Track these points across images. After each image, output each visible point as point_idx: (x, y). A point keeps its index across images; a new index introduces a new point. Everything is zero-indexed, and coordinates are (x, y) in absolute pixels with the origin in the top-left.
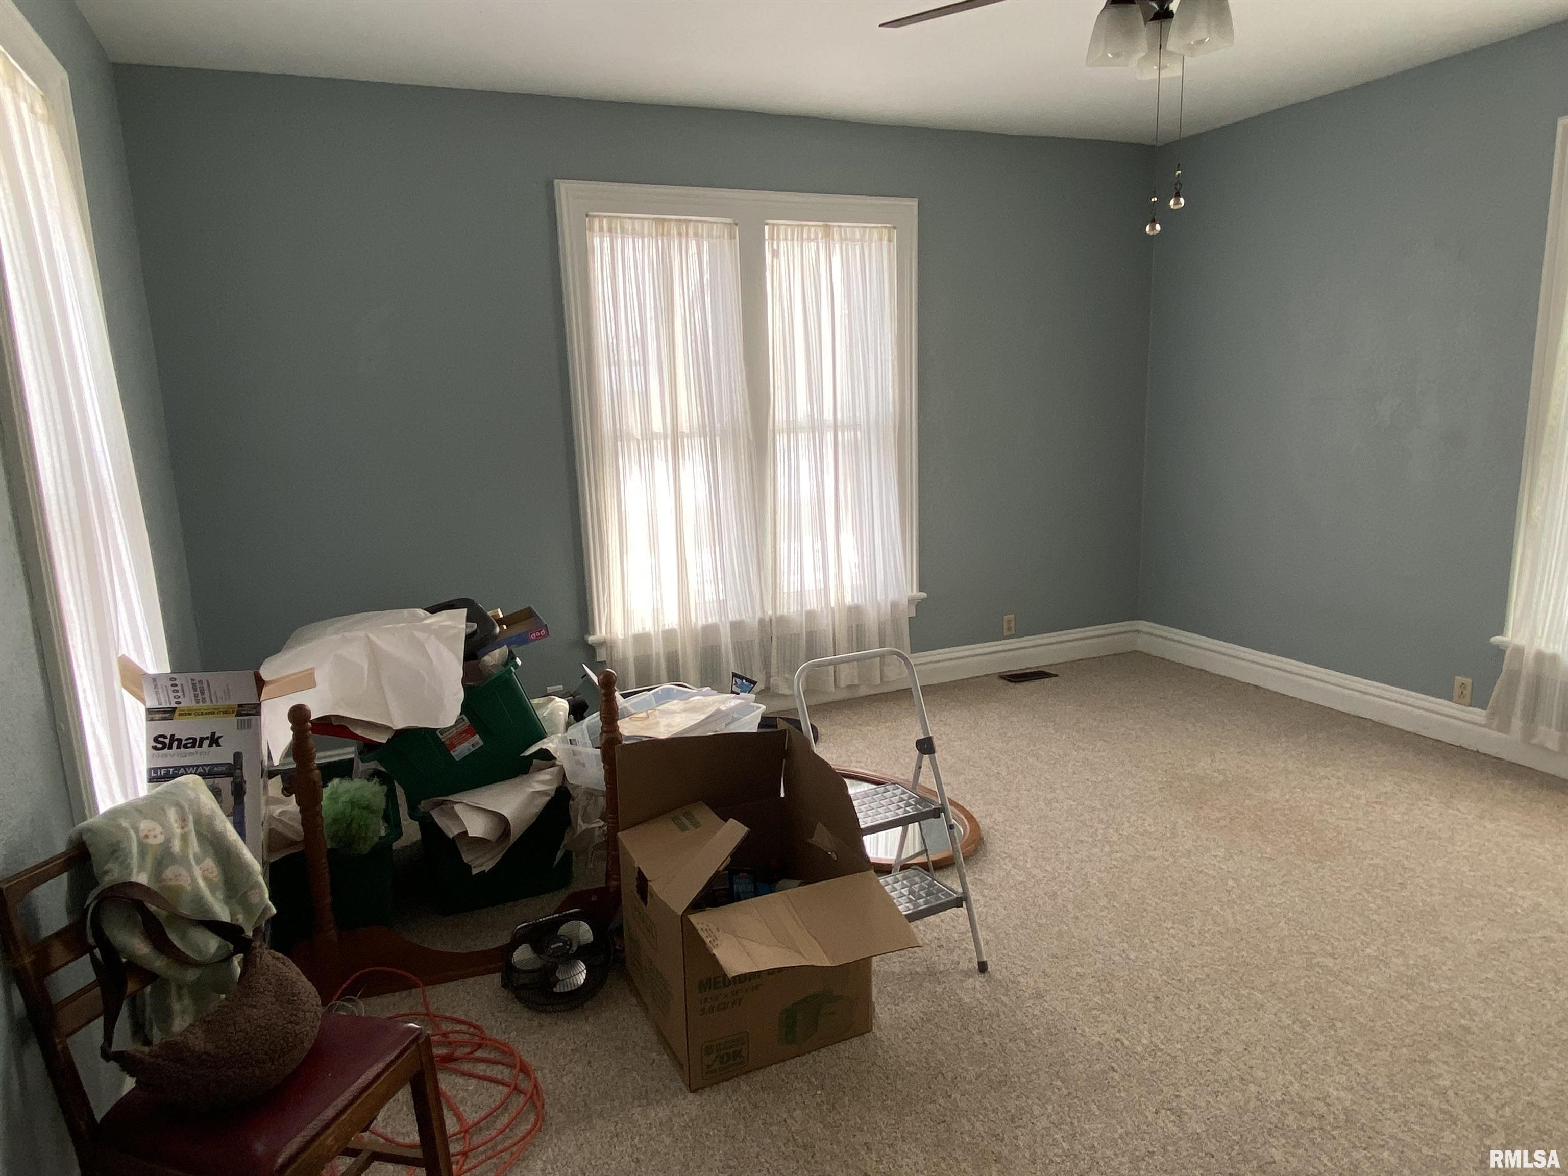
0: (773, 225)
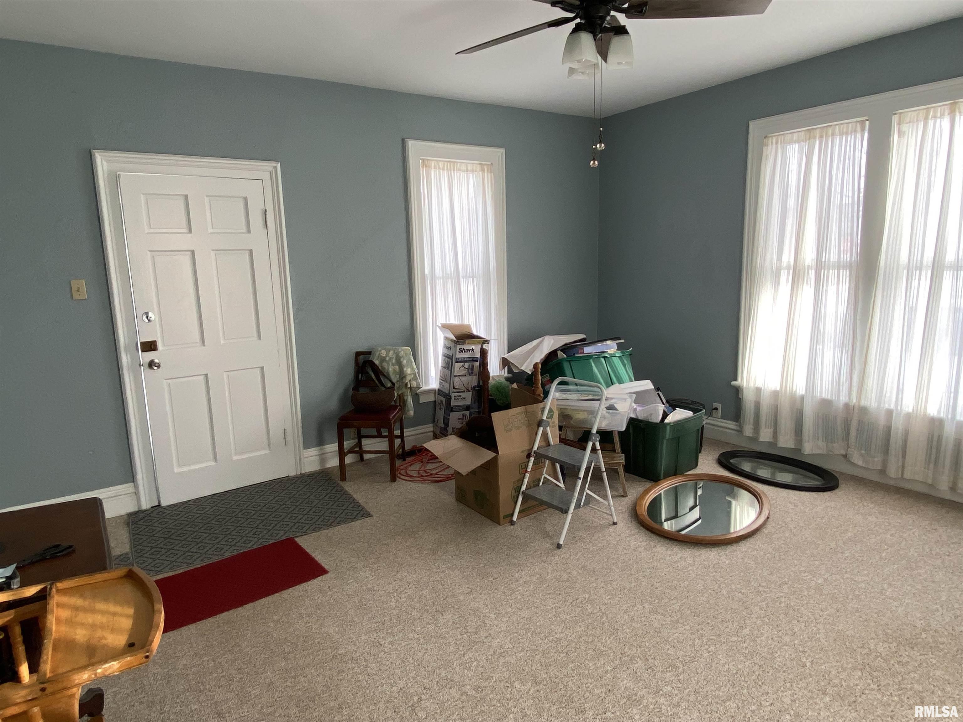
0: (901, 113)
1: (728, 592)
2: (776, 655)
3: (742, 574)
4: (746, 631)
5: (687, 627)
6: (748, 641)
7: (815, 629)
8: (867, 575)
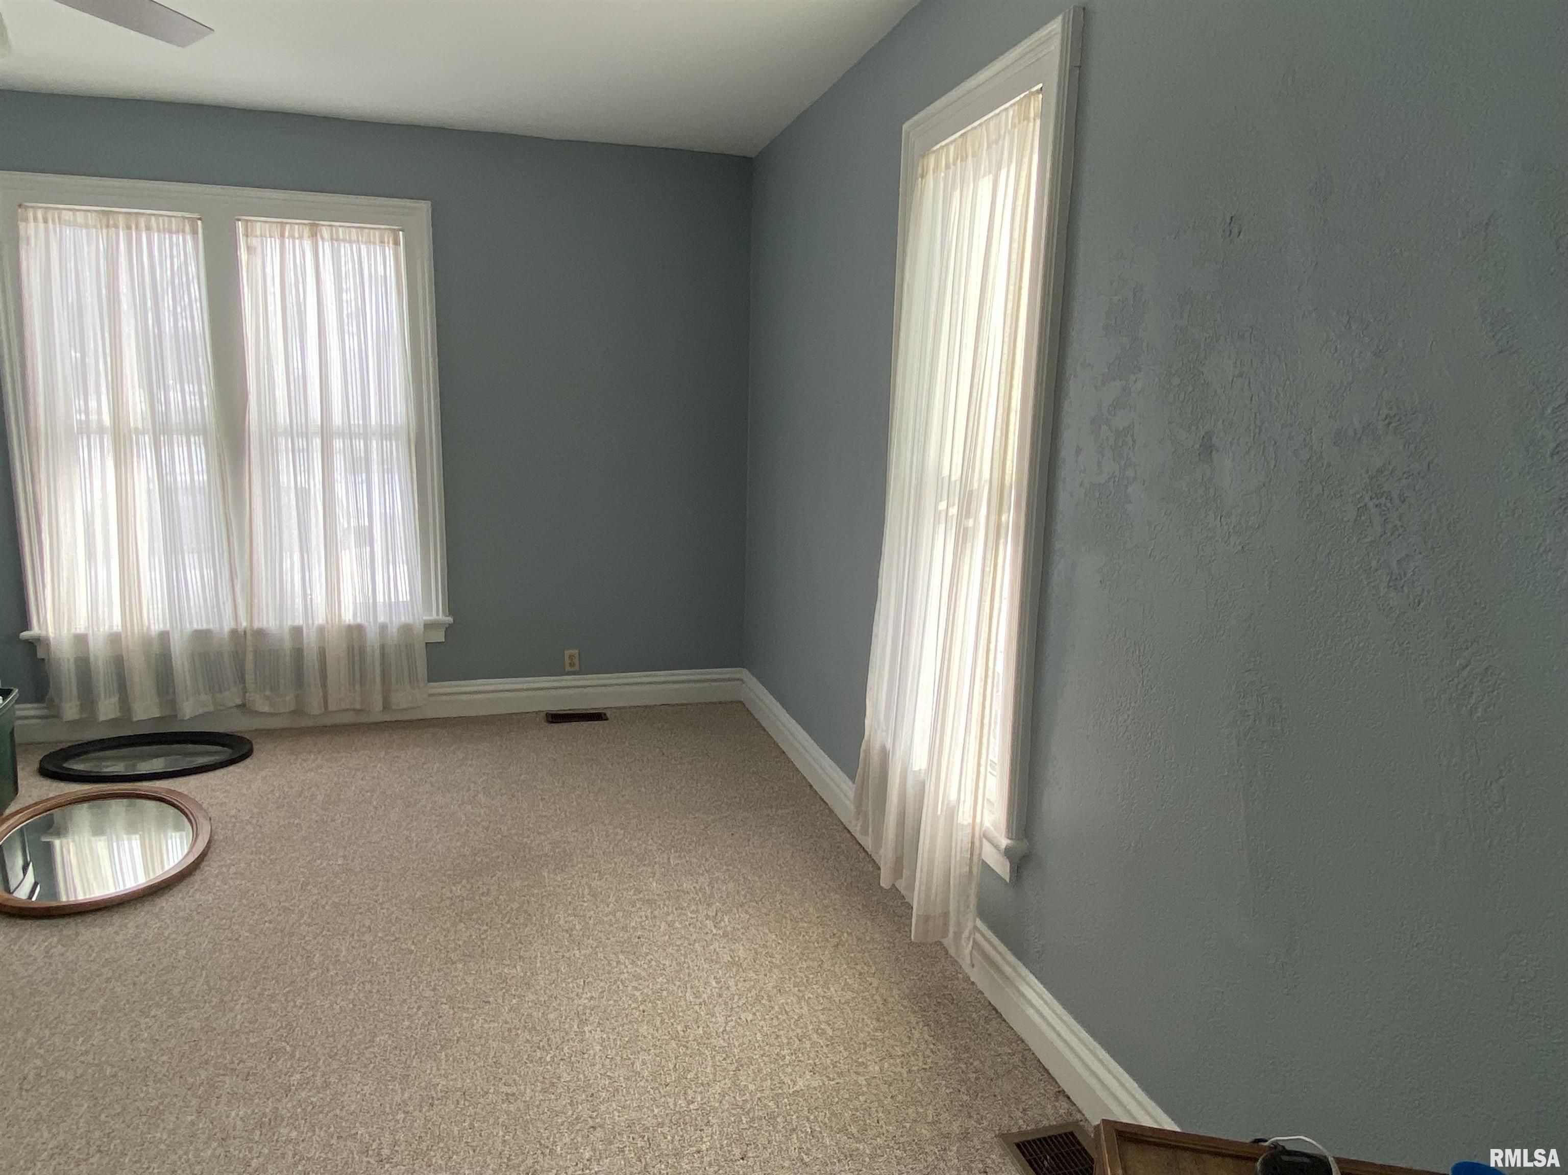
0: (247, 221)
1: (250, 931)
2: (375, 960)
3: (244, 901)
4: (317, 959)
5: (243, 1000)
6: (331, 967)
7: (384, 911)
8: (380, 830)
